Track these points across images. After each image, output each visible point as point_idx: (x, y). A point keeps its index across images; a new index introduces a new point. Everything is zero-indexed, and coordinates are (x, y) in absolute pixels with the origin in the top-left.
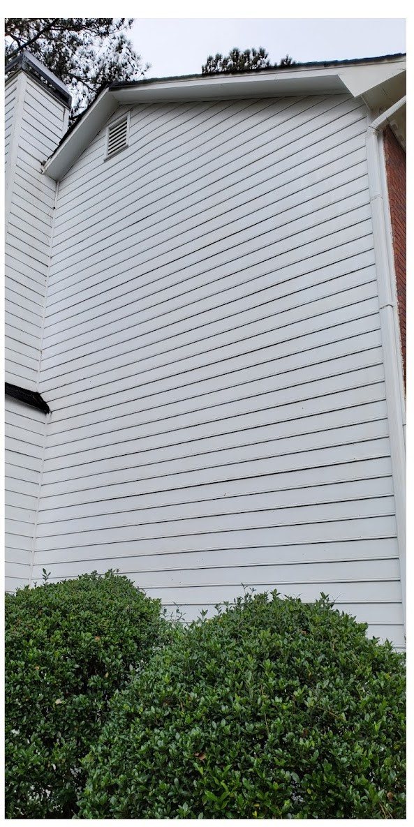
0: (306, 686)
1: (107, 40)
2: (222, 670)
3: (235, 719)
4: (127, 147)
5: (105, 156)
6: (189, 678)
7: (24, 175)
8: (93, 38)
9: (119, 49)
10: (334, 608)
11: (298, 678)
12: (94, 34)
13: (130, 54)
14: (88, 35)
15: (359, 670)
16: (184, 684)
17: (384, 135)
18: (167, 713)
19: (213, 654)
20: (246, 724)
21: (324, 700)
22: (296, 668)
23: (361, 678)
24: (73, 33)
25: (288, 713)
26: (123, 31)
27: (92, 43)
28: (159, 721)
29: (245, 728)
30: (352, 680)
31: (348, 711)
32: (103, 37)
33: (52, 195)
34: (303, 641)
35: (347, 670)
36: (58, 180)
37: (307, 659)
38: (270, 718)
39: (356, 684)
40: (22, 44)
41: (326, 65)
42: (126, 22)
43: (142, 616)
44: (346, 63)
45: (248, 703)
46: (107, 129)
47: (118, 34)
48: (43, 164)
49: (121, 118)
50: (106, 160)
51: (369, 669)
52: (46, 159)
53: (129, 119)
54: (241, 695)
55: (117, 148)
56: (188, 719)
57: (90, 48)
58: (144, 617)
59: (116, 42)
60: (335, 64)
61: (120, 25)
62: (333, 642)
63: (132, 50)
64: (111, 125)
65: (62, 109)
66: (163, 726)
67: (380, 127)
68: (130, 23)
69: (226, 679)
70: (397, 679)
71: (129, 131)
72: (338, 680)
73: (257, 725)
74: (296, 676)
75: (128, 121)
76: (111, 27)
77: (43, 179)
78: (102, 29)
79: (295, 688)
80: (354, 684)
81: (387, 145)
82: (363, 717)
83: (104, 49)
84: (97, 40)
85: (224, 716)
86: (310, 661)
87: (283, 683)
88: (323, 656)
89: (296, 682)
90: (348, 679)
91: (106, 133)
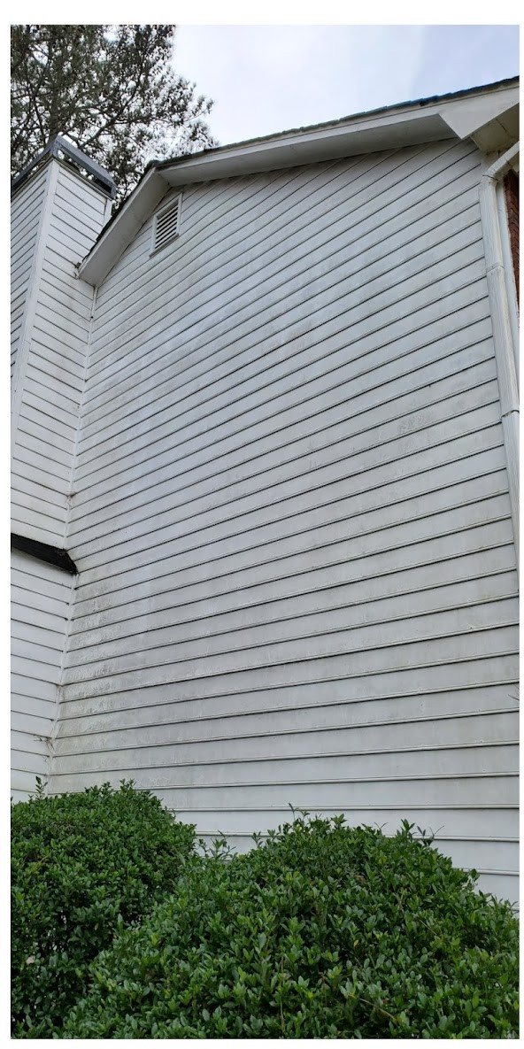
0: (349, 963)
1: (180, 130)
2: (227, 930)
3: (236, 1008)
4: (178, 236)
5: (152, 251)
6: (186, 938)
7: (52, 280)
8: (164, 129)
9: (193, 137)
10: (433, 846)
11: (338, 947)
12: (166, 124)
13: (206, 140)
14: (159, 126)
15: (438, 942)
16: (176, 948)
17: (506, 186)
18: (147, 991)
19: (222, 905)
20: (252, 1018)
21: (374, 988)
22: (338, 934)
23: (440, 955)
24: (142, 126)
25: (315, 1004)
26: (201, 118)
27: (163, 135)
28: (134, 1003)
29: (249, 1024)
30: (425, 958)
31: (414, 1009)
32: (177, 127)
33: (89, 303)
34: (354, 891)
35: (418, 941)
36: (96, 284)
37: (356, 919)
38: (290, 1011)
39: (433, 965)
40: (81, 143)
41: (423, 103)
42: (204, 106)
43: (163, 847)
44: (449, 97)
45: (258, 984)
46: (155, 217)
47: (193, 121)
48: (77, 266)
49: (171, 203)
50: (152, 256)
51: (455, 942)
52: (80, 260)
53: (180, 203)
54: (249, 970)
55: (167, 238)
56: (172, 1004)
57: (162, 140)
58: (165, 849)
59: (190, 131)
60: (435, 100)
61: (197, 110)
62: (400, 895)
63: (209, 135)
64: (159, 213)
65: (103, 200)
66: (138, 1011)
67: (498, 173)
68: (208, 107)
69: (232, 944)
70: (499, 961)
71: (180, 218)
72: (401, 956)
73: (268, 1021)
74: (336, 944)
75: (179, 206)
76: (186, 114)
77: (78, 284)
78: (176, 117)
79: (330, 965)
80: (428, 964)
81: (509, 197)
82: (437, 1021)
83: (177, 140)
84: (170, 131)
85: (220, 1002)
86: (360, 923)
87: (314, 954)
88: (382, 916)
89: (335, 956)
90: (419, 956)
91: (154, 222)
